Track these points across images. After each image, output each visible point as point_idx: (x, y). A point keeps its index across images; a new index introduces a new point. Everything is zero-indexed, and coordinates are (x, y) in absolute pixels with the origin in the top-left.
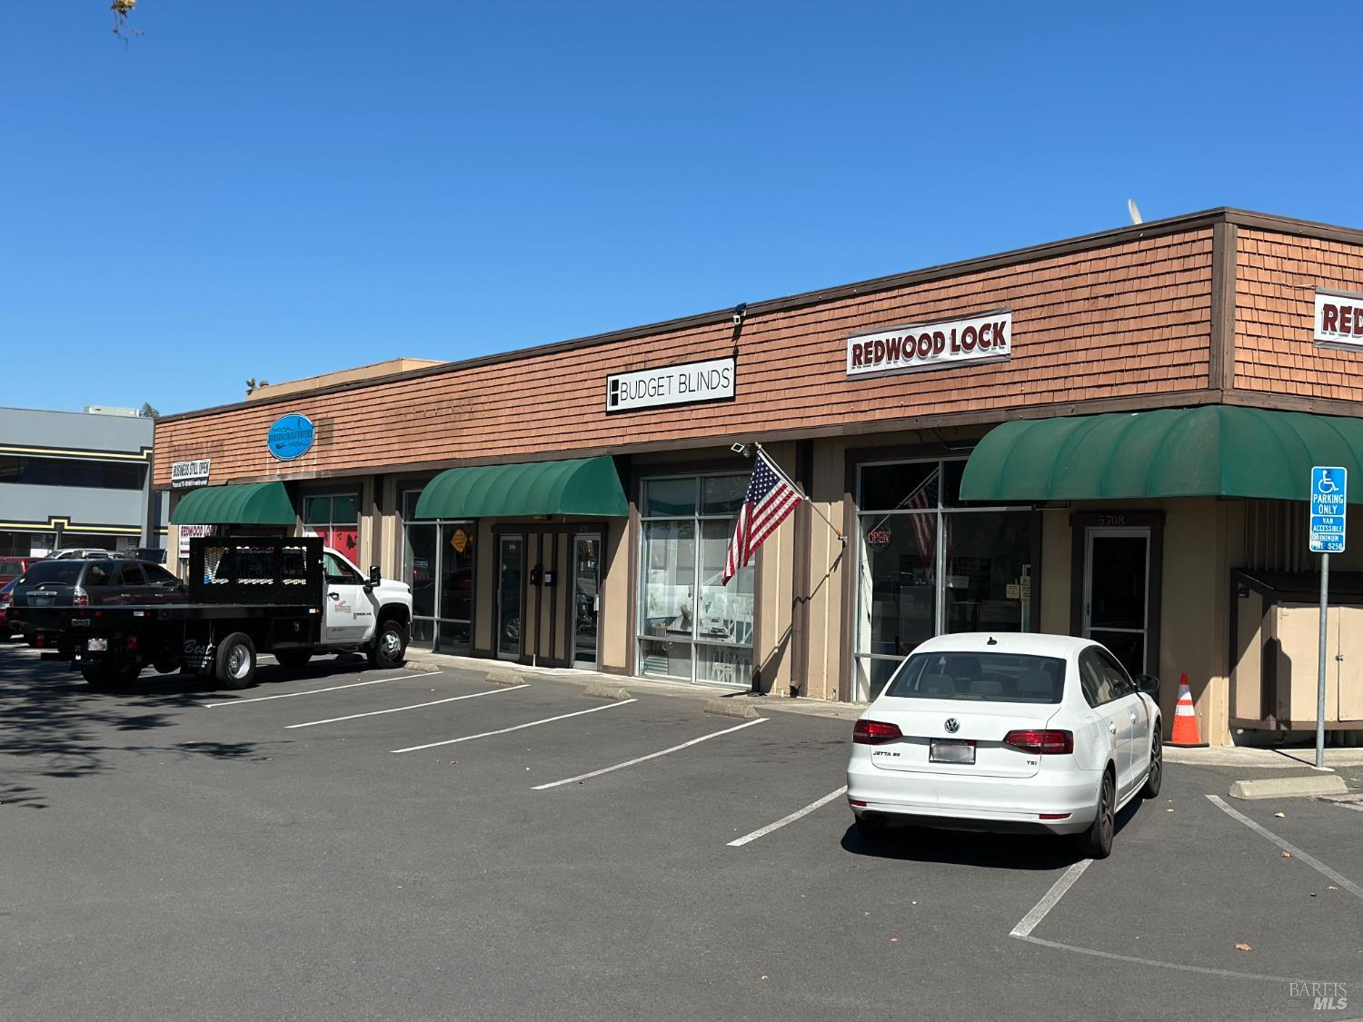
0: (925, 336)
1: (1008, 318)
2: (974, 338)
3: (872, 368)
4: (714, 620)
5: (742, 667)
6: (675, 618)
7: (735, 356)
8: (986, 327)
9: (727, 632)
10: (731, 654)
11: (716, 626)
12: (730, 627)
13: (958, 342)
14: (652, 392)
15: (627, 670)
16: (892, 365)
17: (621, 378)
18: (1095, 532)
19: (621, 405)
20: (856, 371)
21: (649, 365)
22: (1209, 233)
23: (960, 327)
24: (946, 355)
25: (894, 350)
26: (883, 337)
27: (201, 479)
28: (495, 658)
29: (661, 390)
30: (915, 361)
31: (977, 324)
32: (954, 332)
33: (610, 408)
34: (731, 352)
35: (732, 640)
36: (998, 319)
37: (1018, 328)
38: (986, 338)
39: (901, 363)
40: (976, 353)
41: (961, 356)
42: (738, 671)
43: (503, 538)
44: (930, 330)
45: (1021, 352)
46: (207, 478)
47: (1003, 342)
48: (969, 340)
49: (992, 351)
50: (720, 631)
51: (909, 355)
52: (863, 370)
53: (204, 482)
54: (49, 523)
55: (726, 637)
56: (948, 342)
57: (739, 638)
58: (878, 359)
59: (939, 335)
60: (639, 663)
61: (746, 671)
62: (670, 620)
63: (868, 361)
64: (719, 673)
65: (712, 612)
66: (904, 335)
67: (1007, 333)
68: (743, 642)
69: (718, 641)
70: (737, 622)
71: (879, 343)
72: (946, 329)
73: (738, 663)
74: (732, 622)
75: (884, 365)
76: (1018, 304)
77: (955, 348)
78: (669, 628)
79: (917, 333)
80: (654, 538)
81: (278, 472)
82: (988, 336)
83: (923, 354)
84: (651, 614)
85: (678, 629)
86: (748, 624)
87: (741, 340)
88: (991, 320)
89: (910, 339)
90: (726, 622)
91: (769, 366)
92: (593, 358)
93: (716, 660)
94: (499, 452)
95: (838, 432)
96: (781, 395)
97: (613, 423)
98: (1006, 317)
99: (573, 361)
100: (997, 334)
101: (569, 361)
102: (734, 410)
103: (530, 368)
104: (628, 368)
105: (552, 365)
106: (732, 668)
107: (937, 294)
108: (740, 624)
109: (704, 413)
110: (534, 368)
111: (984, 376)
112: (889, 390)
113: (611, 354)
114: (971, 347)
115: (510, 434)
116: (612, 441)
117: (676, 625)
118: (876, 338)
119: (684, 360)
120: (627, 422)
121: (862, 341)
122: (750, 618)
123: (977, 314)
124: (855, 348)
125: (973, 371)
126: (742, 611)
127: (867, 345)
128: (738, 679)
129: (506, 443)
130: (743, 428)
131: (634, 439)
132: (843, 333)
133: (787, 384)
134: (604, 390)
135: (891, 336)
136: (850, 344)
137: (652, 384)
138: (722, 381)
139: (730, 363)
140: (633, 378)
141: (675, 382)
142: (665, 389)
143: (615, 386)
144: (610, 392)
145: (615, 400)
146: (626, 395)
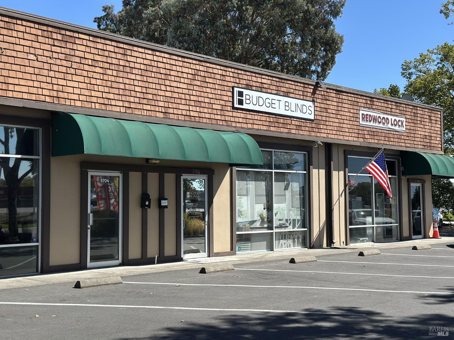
0: (384, 118)
2: (396, 123)
3: (368, 123)
4: (280, 220)
5: (296, 240)
6: (255, 221)
7: (313, 101)
8: (399, 121)
9: (287, 224)
10: (290, 235)
11: (281, 222)
12: (289, 222)
13: (393, 123)
15: (232, 252)
16: (374, 125)
17: (245, 92)
18: (411, 185)
19: (245, 106)
20: (363, 123)
23: (394, 118)
24: (390, 126)
25: (375, 119)
26: (372, 114)
30: (381, 125)
31: (398, 119)
32: (391, 119)
33: (236, 105)
34: (311, 99)
35: (290, 229)
39: (377, 124)
40: (397, 128)
41: (393, 127)
42: (294, 242)
43: (91, 173)
44: (386, 116)
47: (403, 126)
48: (395, 123)
49: (400, 128)
50: (284, 224)
51: (380, 123)
52: (365, 123)
55: (287, 227)
56: (390, 122)
57: (294, 227)
58: (370, 121)
59: (387, 119)
61: (298, 241)
62: (253, 222)
63: (367, 121)
64: (283, 244)
65: (279, 216)
66: (378, 115)
67: (404, 124)
68: (296, 228)
69: (283, 230)
70: (293, 219)
71: (370, 116)
72: (390, 117)
73: (294, 239)
74: (290, 220)
75: (372, 124)
77: (392, 125)
78: (252, 226)
79: (382, 116)
82: (400, 124)
83: (384, 123)
86: (298, 220)
87: (316, 95)
88: (401, 119)
89: (379, 117)
90: (287, 220)
91: (329, 111)
92: (220, 72)
93: (282, 239)
94: (118, 109)
95: (358, 144)
96: (335, 124)
97: (238, 115)
98: (404, 119)
99: (202, 68)
100: (402, 124)
101: (198, 67)
102: (314, 125)
103: (155, 58)
104: (249, 87)
105: (181, 64)
106: (290, 241)
107: (386, 105)
108: (294, 220)
109: (297, 123)
110: (160, 59)
111: (399, 135)
112: (373, 133)
113: (236, 75)
114: (395, 125)
115: (132, 99)
116: (238, 125)
117: (258, 224)
118: (369, 113)
119: (286, 94)
120: (249, 116)
121: (365, 113)
122: (299, 217)
123: (397, 116)
124: (363, 114)
125: (397, 133)
126: (296, 215)
127: (367, 115)
128: (294, 246)
129: (127, 104)
130: (318, 135)
131: (256, 127)
132: (358, 108)
133: (337, 121)
134: (230, 94)
135: (374, 114)
136: (361, 112)
137: (267, 101)
138: (308, 111)
139: (311, 104)
140: (254, 94)
141: (282, 104)
142: (276, 106)
143: (241, 94)
144: (236, 98)
145: (241, 102)
146: (248, 101)
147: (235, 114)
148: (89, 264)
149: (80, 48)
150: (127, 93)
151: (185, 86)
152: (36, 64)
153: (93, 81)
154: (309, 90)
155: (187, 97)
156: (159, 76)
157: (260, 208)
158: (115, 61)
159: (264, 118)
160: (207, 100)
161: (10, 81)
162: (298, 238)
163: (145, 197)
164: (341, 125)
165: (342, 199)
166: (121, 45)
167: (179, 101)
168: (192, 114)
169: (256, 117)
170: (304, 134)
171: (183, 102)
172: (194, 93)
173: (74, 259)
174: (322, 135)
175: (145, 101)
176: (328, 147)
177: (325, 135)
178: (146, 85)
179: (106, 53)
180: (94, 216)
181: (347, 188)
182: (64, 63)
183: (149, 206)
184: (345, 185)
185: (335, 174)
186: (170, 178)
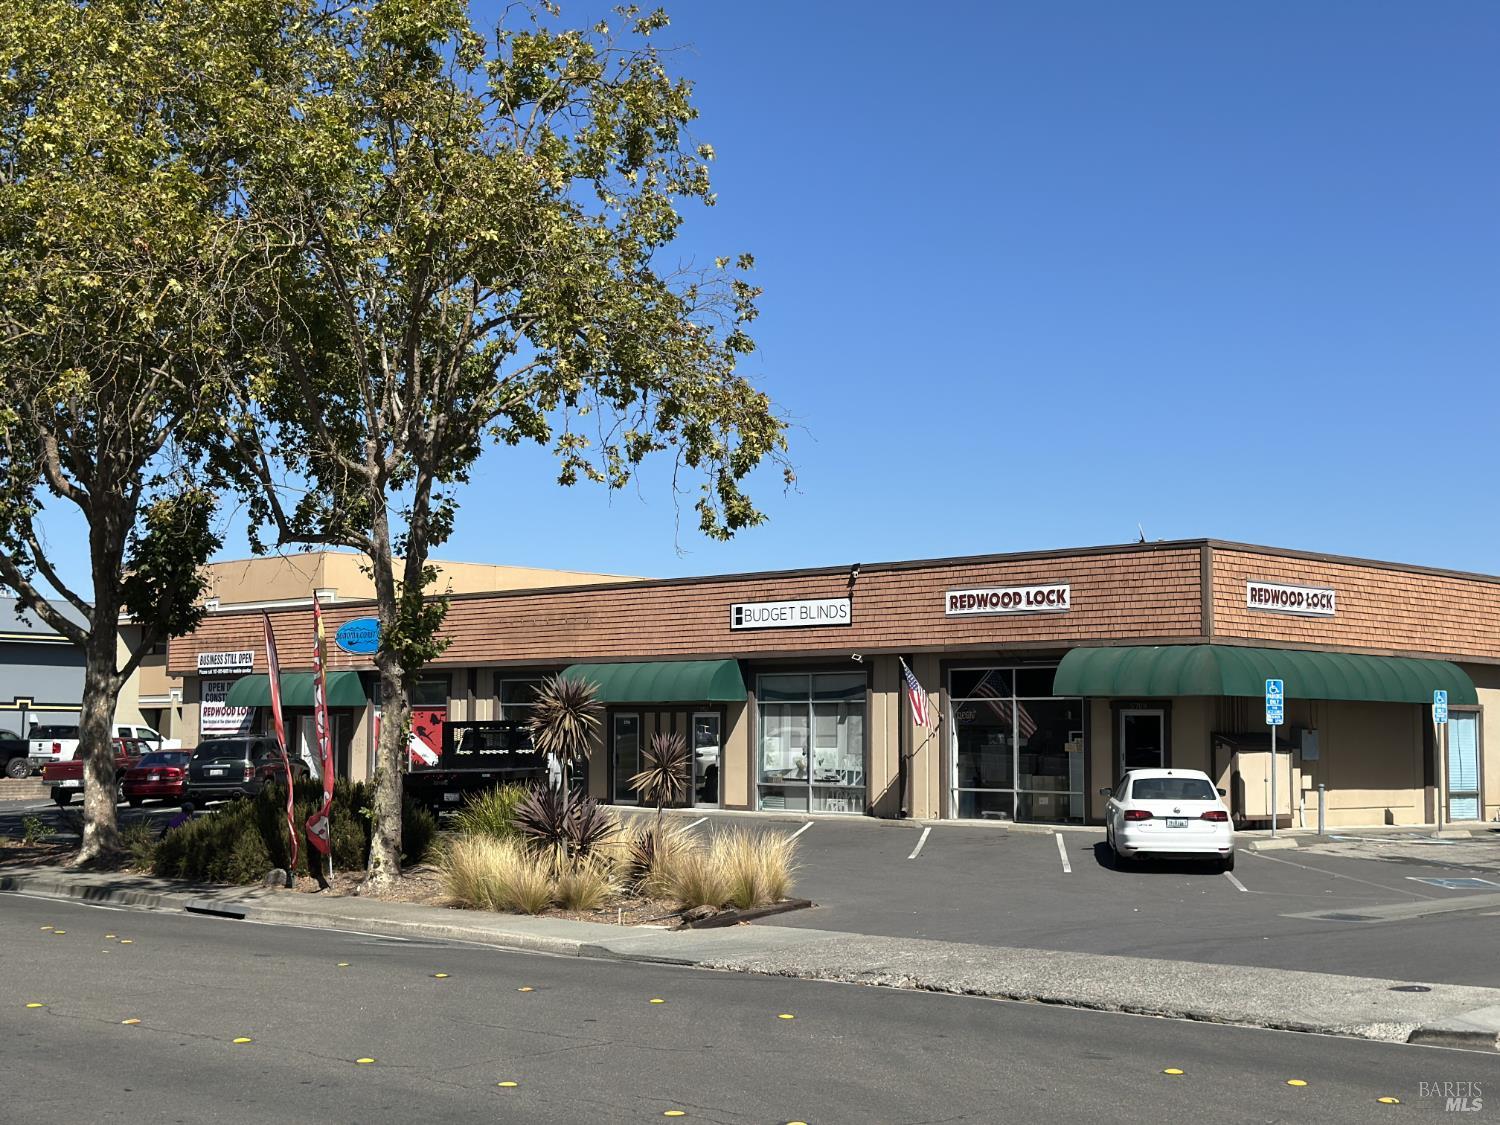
0: (1006, 594)
1: (1067, 588)
2: (1043, 598)
3: (966, 611)
4: (828, 771)
5: (854, 801)
6: (792, 770)
7: (850, 597)
8: (1052, 592)
9: (839, 778)
10: (843, 793)
11: (829, 774)
12: (841, 774)
13: (1032, 599)
14: (775, 617)
15: (750, 806)
16: (982, 610)
17: (745, 607)
18: (1125, 713)
19: (745, 625)
20: (953, 612)
21: (770, 599)
22: (1198, 551)
23: (1033, 590)
24: (1023, 606)
25: (982, 601)
26: (974, 593)
27: (246, 668)
28: (612, 804)
29: (783, 617)
30: (999, 609)
31: (1046, 590)
32: (1028, 593)
33: (734, 626)
34: (846, 594)
35: (844, 783)
36: (1061, 588)
37: (1074, 594)
38: (1051, 598)
39: (989, 609)
40: (1045, 606)
41: (1034, 607)
42: (850, 804)
44: (1011, 591)
45: (1077, 608)
46: (250, 667)
47: (1064, 601)
48: (1039, 598)
49: (1055, 607)
50: (833, 777)
51: (996, 605)
52: (958, 612)
53: (249, 671)
54: (15, 704)
55: (838, 781)
56: (1024, 599)
57: (850, 781)
58: (971, 606)
59: (1017, 594)
60: (758, 802)
61: (857, 803)
62: (787, 771)
63: (963, 607)
64: (832, 806)
65: (825, 765)
66: (991, 592)
67: (1067, 596)
68: (854, 784)
69: (832, 784)
70: (848, 771)
71: (970, 596)
72: (1022, 591)
73: (850, 799)
74: (843, 771)
75: (975, 609)
76: (1074, 580)
77: (1029, 603)
78: (786, 777)
79: (1001, 592)
80: (769, 715)
81: (351, 663)
82: (1053, 597)
83: (1006, 605)
84: (767, 768)
85: (794, 777)
86: (858, 773)
87: (855, 587)
88: (1056, 588)
89: (995, 595)
90: (838, 772)
91: (881, 605)
93: (830, 797)
95: (940, 650)
96: (891, 624)
97: (737, 637)
100: (1061, 596)
102: (850, 632)
106: (844, 802)
107: (1014, 570)
108: (851, 773)
111: (1052, 620)
112: (980, 625)
113: (736, 589)
114: (1041, 602)
117: (793, 775)
118: (967, 593)
119: (804, 597)
120: (751, 636)
121: (958, 594)
122: (860, 769)
123: (1046, 584)
124: (952, 598)
125: (1043, 617)
126: (853, 764)
127: (961, 597)
128: (850, 809)
129: (627, 647)
130: (859, 644)
131: (759, 649)
132: (941, 588)
134: (727, 614)
135: (980, 592)
136: (948, 595)
137: (775, 612)
138: (840, 613)
139: (847, 601)
140: (756, 607)
141: (797, 611)
142: (788, 616)
143: (739, 611)
144: (734, 616)
145: (739, 621)
146: (748, 618)
147: (732, 637)
153: (602, 632)
154: (841, 582)
155: (681, 628)
156: (654, 612)
157: (797, 753)
159: (771, 636)
160: (701, 628)
161: (551, 645)
162: (857, 798)
164: (906, 623)
169: (761, 637)
172: (687, 622)
179: (609, 603)
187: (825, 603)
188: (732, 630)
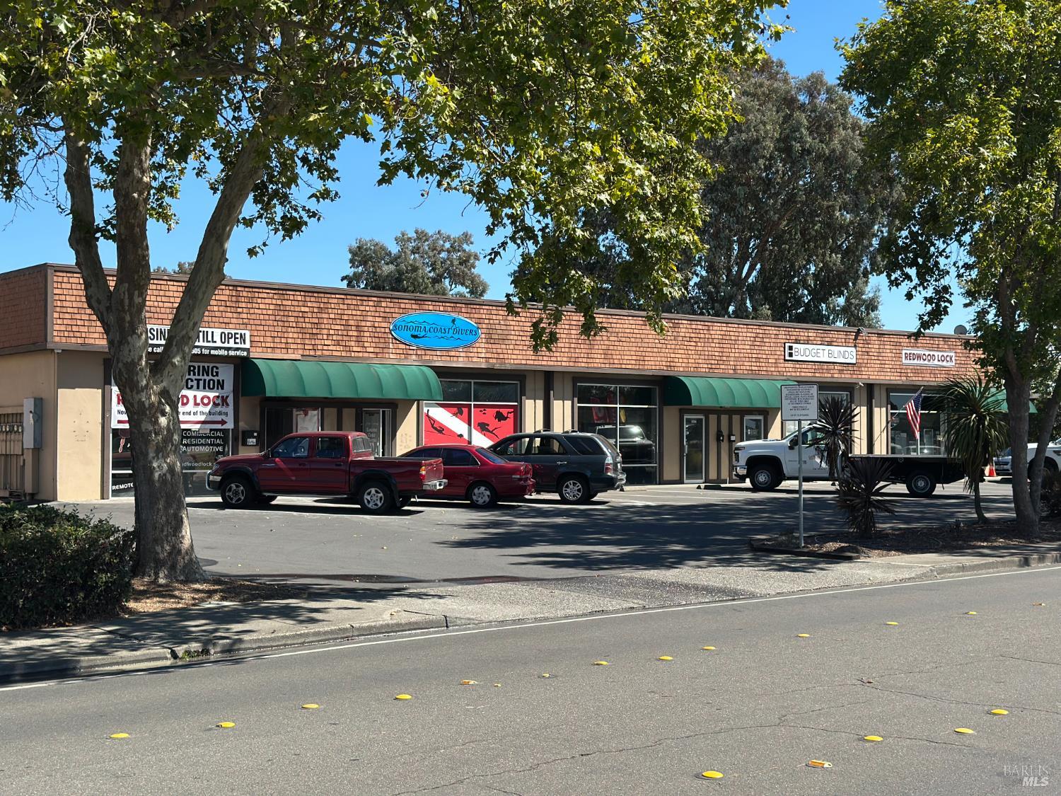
0: (929, 355)
2: (943, 359)
3: (912, 362)
7: (855, 346)
8: (947, 356)
13: (940, 359)
14: (813, 355)
16: (918, 362)
17: (795, 346)
19: (794, 358)
20: (906, 362)
21: (810, 342)
23: (940, 354)
24: (936, 362)
25: (919, 357)
26: (915, 352)
28: (683, 483)
29: (818, 355)
30: (926, 362)
31: (945, 354)
32: (938, 355)
33: (787, 358)
34: (853, 345)
37: (956, 358)
39: (922, 362)
40: (945, 364)
41: (940, 363)
43: (686, 417)
44: (931, 353)
45: (957, 366)
47: (952, 361)
49: (949, 364)
51: (925, 360)
52: (908, 362)
53: (239, 353)
56: (936, 358)
58: (914, 359)
59: (933, 355)
63: (910, 359)
67: (953, 359)
71: (914, 354)
72: (936, 354)
75: (916, 361)
76: (956, 351)
77: (939, 361)
79: (927, 353)
82: (948, 359)
83: (929, 361)
87: (858, 341)
88: (949, 354)
89: (924, 354)
91: (871, 354)
92: (775, 332)
94: (704, 370)
95: (900, 383)
96: (876, 366)
97: (789, 365)
98: (953, 354)
99: (761, 331)
100: (951, 359)
101: (758, 331)
102: (855, 369)
103: (728, 329)
104: (797, 342)
105: (745, 330)
107: (932, 342)
109: (840, 368)
110: (731, 329)
111: (948, 371)
112: (917, 370)
113: (787, 333)
114: (943, 361)
115: (713, 362)
116: (789, 374)
118: (912, 352)
119: (830, 344)
120: (798, 366)
121: (908, 352)
123: (945, 351)
124: (906, 353)
125: (944, 369)
127: (910, 354)
129: (710, 366)
130: (860, 377)
131: (803, 374)
132: (901, 348)
133: (879, 362)
134: (782, 349)
135: (918, 352)
136: (904, 352)
137: (813, 351)
138: (850, 356)
139: (853, 349)
140: (802, 347)
141: (826, 352)
142: (821, 355)
143: (791, 348)
144: (787, 351)
145: (791, 355)
146: (797, 354)
147: (786, 365)
148: (685, 481)
149: (683, 330)
150: (710, 357)
151: (748, 347)
152: (660, 346)
153: (690, 352)
154: (851, 337)
155: (750, 355)
156: (730, 342)
158: (702, 336)
159: (810, 367)
160: (764, 356)
161: (646, 359)
163: (719, 434)
164: (883, 366)
165: (884, 434)
166: (707, 324)
167: (744, 359)
168: (753, 368)
169: (803, 366)
170: (846, 377)
171: (747, 359)
172: (755, 352)
173: (677, 477)
174: (864, 377)
175: (721, 362)
176: (870, 387)
177: (866, 377)
178: (721, 350)
179: (698, 331)
180: (688, 448)
181: (890, 425)
182: (674, 342)
183: (723, 440)
184: (887, 423)
185: (876, 411)
186: (736, 418)
187: (842, 349)
188: (785, 360)
